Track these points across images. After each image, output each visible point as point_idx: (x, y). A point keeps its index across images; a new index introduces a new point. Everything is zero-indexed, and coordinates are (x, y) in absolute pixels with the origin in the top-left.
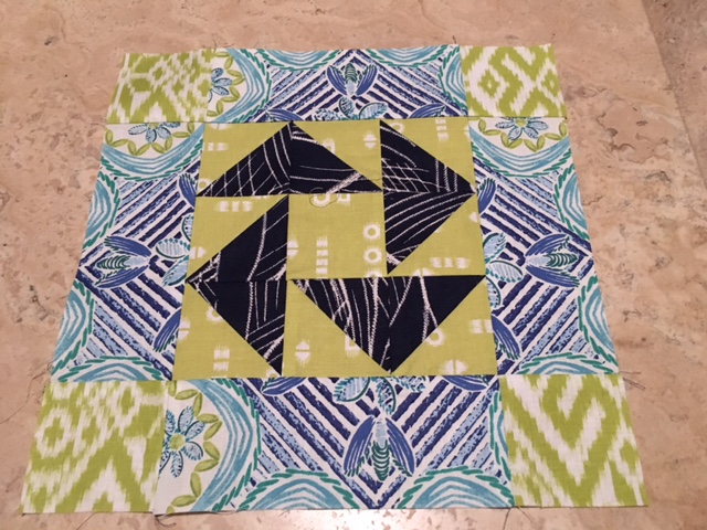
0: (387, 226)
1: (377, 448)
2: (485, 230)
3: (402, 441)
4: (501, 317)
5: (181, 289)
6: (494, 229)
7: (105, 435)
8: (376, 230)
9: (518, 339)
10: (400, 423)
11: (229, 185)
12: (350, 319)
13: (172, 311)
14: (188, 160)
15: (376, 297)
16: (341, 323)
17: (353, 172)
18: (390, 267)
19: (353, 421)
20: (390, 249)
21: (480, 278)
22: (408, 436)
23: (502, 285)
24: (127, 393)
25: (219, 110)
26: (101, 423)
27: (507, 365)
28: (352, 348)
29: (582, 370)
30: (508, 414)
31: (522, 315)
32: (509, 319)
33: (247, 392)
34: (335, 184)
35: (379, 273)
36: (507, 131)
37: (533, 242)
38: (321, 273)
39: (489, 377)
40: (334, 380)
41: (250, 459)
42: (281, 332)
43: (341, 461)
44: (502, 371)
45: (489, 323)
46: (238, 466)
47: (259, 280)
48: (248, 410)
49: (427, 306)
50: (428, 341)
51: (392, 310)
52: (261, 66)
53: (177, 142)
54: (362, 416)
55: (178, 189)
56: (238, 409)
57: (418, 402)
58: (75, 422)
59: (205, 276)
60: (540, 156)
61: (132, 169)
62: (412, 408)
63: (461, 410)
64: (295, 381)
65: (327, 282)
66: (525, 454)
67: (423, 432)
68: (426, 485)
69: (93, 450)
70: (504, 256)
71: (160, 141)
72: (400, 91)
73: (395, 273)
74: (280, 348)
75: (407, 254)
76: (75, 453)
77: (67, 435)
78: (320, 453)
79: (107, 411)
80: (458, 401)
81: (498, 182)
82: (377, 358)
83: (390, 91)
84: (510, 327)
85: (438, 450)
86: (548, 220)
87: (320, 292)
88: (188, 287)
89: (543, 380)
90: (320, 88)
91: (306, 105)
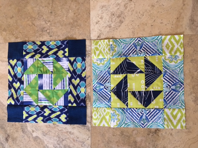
0: (145, 81)
1: (143, 119)
2: (164, 81)
3: (147, 118)
5: (110, 93)
6: (166, 81)
7: (102, 116)
8: (143, 81)
9: (168, 102)
10: (147, 116)
11: (116, 72)
12: (139, 98)
13: (110, 96)
14: (108, 66)
15: (143, 94)
16: (137, 99)
17: (139, 69)
18: (146, 89)
20: (146, 85)
21: (162, 91)
22: (148, 118)
23: (166, 92)
24: (105, 109)
25: (113, 55)
26: (101, 114)
27: (165, 107)
28: (139, 103)
29: (178, 108)
30: (165, 115)
31: (169, 98)
32: (166, 99)
33: (123, 110)
34: (136, 72)
35: (144, 90)
36: (170, 59)
37: (173, 84)
39: (162, 109)
40: (137, 109)
41: (124, 120)
42: (127, 100)
43: (138, 121)
45: (163, 99)
47: (123, 91)
48: (123, 113)
49: (152, 96)
50: (152, 103)
51: (146, 97)
52: (120, 43)
53: (105, 62)
54: (141, 115)
55: (107, 73)
56: (122, 113)
58: (98, 113)
59: (114, 90)
60: (177, 64)
61: (98, 68)
62: (149, 113)
63: (157, 114)
64: (130, 109)
65: (135, 91)
66: (167, 121)
67: (151, 117)
68: (151, 125)
69: (101, 118)
70: (167, 87)
71: (102, 62)
72: (149, 48)
73: (147, 90)
74: (127, 103)
75: (149, 86)
76: (99, 118)
77: (97, 116)
78: (135, 119)
79: (102, 112)
80: (157, 112)
81: (167, 71)
82: (144, 105)
85: (153, 120)
86: (176, 79)
87: (134, 93)
88: (111, 92)
89: (171, 110)
90: (132, 48)
91: (129, 53)
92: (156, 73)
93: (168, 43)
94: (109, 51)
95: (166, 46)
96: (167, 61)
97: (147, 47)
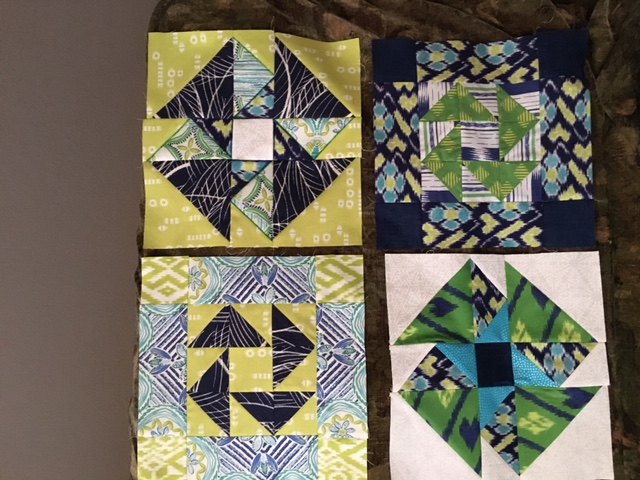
0: (247, 346)
2: (250, 301)
3: (342, 342)
4: (292, 299)
5: (278, 437)
6: (249, 297)
7: (339, 459)
8: (249, 352)
9: (301, 294)
10: (335, 343)
11: (224, 422)
12: (292, 363)
13: (288, 439)
14: (209, 443)
15: (282, 352)
16: (294, 367)
17: (217, 362)
18: (268, 345)
19: (335, 362)
20: (259, 345)
21: (273, 307)
22: (340, 340)
23: (276, 297)
24: (323, 452)
25: (179, 430)
26: (335, 461)
27: (312, 299)
28: (305, 362)
29: (314, 270)
30: (332, 301)
31: (290, 291)
32: (293, 296)
33: (323, 405)
34: (224, 370)
35: (270, 351)
36: (197, 286)
37: (256, 281)
38: (270, 376)
39: (317, 307)
40: (318, 370)
41: (349, 402)
42: (298, 393)
43: (349, 367)
44: (314, 301)
45: (294, 305)
46: (351, 407)
47: (273, 403)
48: (330, 405)
49: (286, 330)
50: (302, 331)
51: (287, 345)
52: (149, 411)
53: (198, 449)
54: (333, 359)
55: (225, 446)
56: (330, 409)
57: (327, 336)
58: (333, 471)
59: (271, 427)
61: (213, 470)
62: (330, 338)
63: (330, 319)
64: (318, 386)
65: (274, 374)
66: (346, 296)
67: (339, 335)
68: (357, 334)
69: (344, 463)
70: (263, 295)
71: (198, 458)
72: (169, 336)
73: (271, 343)
74: (305, 393)
75: (261, 338)
76: (345, 469)
77: (339, 474)
78: (346, 375)
79: (330, 460)
80: (326, 320)
82: (309, 352)
83: (168, 341)
84: (296, 296)
85: (345, 329)
86: (245, 273)
87: (279, 377)
88: (277, 434)
89: (319, 286)
90: (165, 378)
91: (176, 385)
92: (229, 319)
93: (159, 291)
94: (170, 439)
95: (167, 294)
96: (202, 292)
97: (165, 341)
